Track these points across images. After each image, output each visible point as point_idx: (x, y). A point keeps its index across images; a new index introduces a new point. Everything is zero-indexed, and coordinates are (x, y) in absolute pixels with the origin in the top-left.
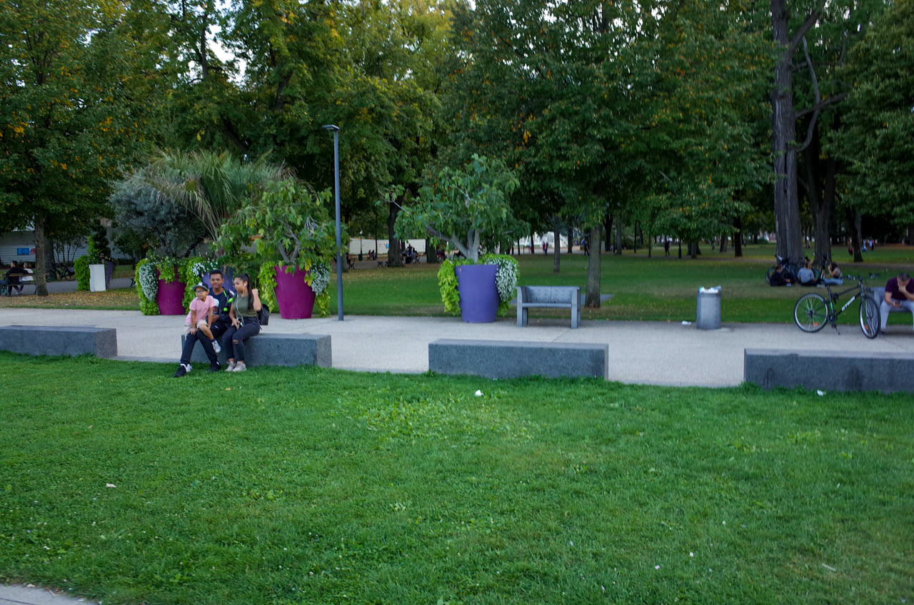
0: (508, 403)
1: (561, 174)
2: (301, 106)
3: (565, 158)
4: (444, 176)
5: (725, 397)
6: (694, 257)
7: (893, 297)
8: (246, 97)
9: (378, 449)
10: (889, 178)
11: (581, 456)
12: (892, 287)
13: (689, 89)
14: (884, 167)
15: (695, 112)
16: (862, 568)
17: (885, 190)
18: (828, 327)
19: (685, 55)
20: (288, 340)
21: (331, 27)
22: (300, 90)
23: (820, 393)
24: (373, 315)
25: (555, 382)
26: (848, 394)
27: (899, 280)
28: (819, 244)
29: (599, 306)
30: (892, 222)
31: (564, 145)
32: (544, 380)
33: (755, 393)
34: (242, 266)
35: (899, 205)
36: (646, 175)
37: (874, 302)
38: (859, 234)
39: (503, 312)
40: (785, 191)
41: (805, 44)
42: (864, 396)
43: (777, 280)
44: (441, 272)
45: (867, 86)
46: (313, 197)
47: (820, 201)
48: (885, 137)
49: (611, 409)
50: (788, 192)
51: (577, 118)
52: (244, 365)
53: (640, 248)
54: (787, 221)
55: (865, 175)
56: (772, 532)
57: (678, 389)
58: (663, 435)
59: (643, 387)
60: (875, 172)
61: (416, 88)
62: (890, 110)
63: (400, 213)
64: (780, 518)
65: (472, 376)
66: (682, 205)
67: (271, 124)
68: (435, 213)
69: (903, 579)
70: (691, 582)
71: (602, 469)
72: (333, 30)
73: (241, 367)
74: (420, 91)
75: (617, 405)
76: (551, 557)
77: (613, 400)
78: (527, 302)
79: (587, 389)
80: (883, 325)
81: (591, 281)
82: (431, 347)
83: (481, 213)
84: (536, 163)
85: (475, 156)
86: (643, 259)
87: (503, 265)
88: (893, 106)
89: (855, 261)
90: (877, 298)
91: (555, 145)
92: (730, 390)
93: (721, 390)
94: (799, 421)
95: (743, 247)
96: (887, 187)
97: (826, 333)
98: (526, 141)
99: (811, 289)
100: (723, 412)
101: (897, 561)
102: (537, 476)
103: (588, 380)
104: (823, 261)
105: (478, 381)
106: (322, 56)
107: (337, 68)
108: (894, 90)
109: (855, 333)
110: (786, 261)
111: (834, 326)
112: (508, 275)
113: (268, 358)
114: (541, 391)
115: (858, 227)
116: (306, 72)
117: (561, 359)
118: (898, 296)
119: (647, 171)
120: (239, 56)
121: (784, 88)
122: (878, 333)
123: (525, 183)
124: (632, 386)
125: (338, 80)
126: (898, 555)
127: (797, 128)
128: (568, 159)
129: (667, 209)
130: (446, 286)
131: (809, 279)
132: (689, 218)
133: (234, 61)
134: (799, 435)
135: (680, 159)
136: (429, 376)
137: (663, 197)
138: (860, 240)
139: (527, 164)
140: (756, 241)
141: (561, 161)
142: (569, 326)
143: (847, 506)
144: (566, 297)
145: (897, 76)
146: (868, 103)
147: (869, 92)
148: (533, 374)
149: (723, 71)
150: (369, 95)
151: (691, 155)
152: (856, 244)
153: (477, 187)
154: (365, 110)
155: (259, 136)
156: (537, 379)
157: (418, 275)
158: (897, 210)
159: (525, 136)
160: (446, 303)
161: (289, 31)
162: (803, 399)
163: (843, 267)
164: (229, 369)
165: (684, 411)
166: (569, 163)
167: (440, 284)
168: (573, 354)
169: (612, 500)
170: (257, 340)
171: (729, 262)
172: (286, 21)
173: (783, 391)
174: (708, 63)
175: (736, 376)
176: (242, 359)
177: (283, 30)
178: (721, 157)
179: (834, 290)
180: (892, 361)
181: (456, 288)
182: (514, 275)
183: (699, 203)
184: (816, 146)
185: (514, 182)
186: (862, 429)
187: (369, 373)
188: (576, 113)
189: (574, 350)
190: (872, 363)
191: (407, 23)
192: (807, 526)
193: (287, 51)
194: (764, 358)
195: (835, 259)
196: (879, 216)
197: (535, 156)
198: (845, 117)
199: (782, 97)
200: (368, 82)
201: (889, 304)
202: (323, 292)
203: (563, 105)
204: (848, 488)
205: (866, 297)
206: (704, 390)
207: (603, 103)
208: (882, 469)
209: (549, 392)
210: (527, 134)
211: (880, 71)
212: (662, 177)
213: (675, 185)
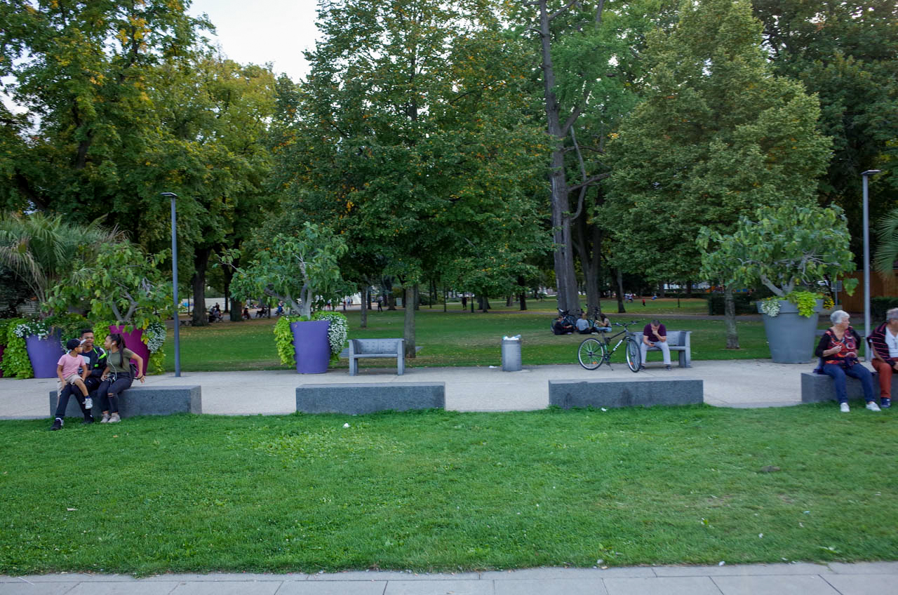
0: (373, 431)
1: (381, 240)
2: (108, 165)
3: (385, 227)
4: (278, 241)
5: (539, 417)
6: (485, 311)
7: (649, 339)
8: (42, 152)
9: (285, 468)
10: (642, 245)
11: (446, 460)
12: (648, 331)
13: (489, 171)
14: (638, 236)
15: (493, 190)
16: (638, 502)
17: (640, 255)
18: (604, 365)
19: (483, 143)
20: (162, 391)
21: (140, 89)
22: (107, 149)
23: (603, 410)
24: (207, 371)
25: (405, 414)
26: (623, 409)
27: (653, 326)
28: (590, 298)
29: (415, 357)
30: (645, 280)
31: (384, 216)
32: (396, 413)
33: (558, 413)
34: (71, 327)
35: (650, 267)
36: (455, 241)
37: (636, 343)
38: (621, 289)
39: (334, 364)
40: (563, 253)
41: (573, 131)
42: (633, 410)
43: (560, 330)
44: (277, 329)
45: (621, 173)
46: (149, 259)
47: (590, 260)
48: (636, 214)
49: (457, 430)
50: (565, 254)
51: (394, 192)
52: (118, 416)
53: (435, 304)
54: (565, 279)
55: (624, 243)
56: (586, 489)
57: (502, 414)
58: (500, 442)
59: (475, 414)
60: (632, 241)
61: (227, 153)
62: (638, 193)
63: (235, 275)
64: (588, 482)
65: (335, 413)
66: (484, 266)
67: (74, 181)
68: (273, 275)
69: (661, 504)
70: (542, 517)
71: (464, 466)
72: (143, 93)
73: (115, 418)
74: (231, 155)
75: (460, 427)
76: (448, 515)
77: (455, 424)
78: (357, 353)
79: (432, 418)
80: (643, 362)
81: (407, 334)
82: (298, 391)
83: (317, 275)
84: (360, 230)
85: (307, 224)
86: (439, 314)
87: (335, 321)
88: (641, 189)
89: (620, 312)
90: (638, 340)
91: (376, 214)
92: (541, 412)
93: (534, 412)
94: (592, 428)
95: (527, 301)
96: (641, 252)
97: (604, 370)
98: (349, 210)
99: (589, 336)
100: (539, 426)
101: (657, 496)
102: (419, 474)
103: (432, 411)
104: (595, 313)
105: (341, 417)
106: (131, 117)
107: (146, 130)
108: (641, 177)
109: (623, 369)
110: (566, 313)
111: (608, 364)
112: (339, 330)
113: (142, 409)
114: (397, 421)
115: (620, 282)
116: (114, 132)
117: (409, 395)
118: (653, 338)
119: (456, 239)
120: (34, 109)
121: (558, 167)
122: (641, 368)
123: (352, 247)
124: (467, 413)
125: (147, 141)
126: (658, 493)
127: (570, 201)
128: (387, 227)
129: (472, 270)
130: (283, 341)
131: (585, 327)
132: (491, 277)
133: (27, 114)
134: (593, 436)
135: (481, 229)
136: (297, 415)
137: (469, 260)
138: (622, 294)
139: (352, 231)
140: (535, 296)
141: (382, 228)
142: (396, 373)
143: (628, 471)
144: (392, 348)
145: (642, 166)
146: (623, 186)
147: (623, 178)
148: (387, 409)
149: (515, 156)
150: (180, 158)
151: (491, 225)
152: (619, 298)
153: (311, 253)
154: (175, 172)
155: (60, 194)
156: (390, 412)
157: (228, 333)
158: (649, 271)
159: (348, 206)
160: (282, 357)
161: (99, 91)
162: (593, 414)
163: (610, 317)
164: (104, 420)
165: (511, 427)
166: (388, 231)
167: (276, 339)
168: (418, 391)
169: (477, 482)
170: (131, 393)
171: (516, 315)
172: (95, 82)
173: (578, 410)
174: (502, 150)
175: (543, 401)
176: (116, 411)
177: (91, 91)
178: (515, 227)
179: (607, 336)
180: (650, 382)
181: (292, 342)
182: (344, 329)
183: (499, 265)
184: (584, 216)
185: (343, 247)
186: (633, 429)
187: (242, 416)
188: (394, 188)
189: (420, 387)
190: (637, 385)
191: (213, 88)
192: (605, 483)
193: (94, 112)
194: (563, 386)
195: (604, 311)
196: (636, 274)
197: (358, 224)
198: (607, 196)
199: (557, 175)
200: (179, 145)
201: (646, 344)
202: (159, 350)
203: (381, 180)
204: (627, 463)
205: (630, 340)
206: (522, 413)
207: (417, 179)
208: (647, 451)
209: (403, 422)
210: (350, 204)
211: (631, 161)
212: (467, 243)
213: (477, 250)
